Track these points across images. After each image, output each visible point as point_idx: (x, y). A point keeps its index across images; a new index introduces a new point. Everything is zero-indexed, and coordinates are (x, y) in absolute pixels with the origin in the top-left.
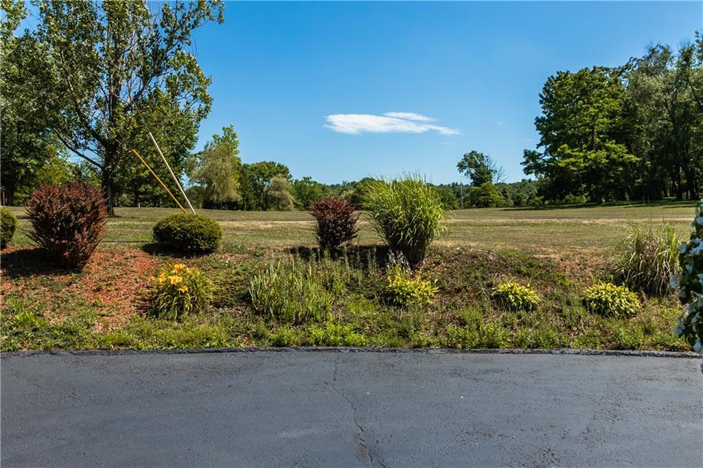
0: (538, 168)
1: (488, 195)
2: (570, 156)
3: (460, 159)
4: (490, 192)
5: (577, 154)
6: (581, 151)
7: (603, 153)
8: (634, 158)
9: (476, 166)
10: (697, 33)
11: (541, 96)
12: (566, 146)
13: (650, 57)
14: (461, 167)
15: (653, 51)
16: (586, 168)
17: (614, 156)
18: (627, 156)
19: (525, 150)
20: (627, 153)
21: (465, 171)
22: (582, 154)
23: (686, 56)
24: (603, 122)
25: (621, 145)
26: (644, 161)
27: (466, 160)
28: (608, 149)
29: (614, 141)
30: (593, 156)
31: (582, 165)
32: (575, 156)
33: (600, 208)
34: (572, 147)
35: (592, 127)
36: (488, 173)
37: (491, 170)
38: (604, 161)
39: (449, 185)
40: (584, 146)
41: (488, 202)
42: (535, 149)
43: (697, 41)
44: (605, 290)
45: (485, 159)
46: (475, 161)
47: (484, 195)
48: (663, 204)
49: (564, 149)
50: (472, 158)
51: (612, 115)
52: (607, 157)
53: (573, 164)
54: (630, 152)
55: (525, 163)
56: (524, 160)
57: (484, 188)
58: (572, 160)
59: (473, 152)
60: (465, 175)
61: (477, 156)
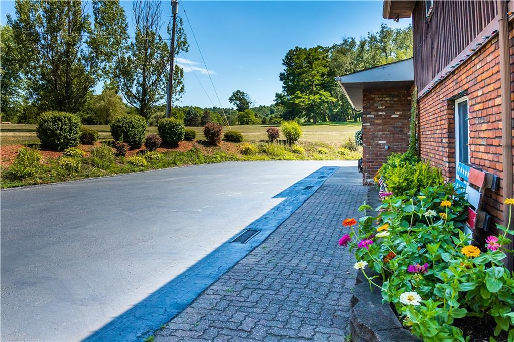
0: (283, 103)
1: (249, 117)
2: (300, 98)
3: (231, 95)
4: (250, 116)
5: (305, 96)
6: (306, 95)
7: (317, 96)
8: (334, 100)
9: (240, 100)
10: (369, 32)
11: (283, 60)
12: (299, 92)
13: (344, 43)
14: (231, 100)
15: (346, 41)
16: (308, 104)
17: (323, 98)
18: (330, 98)
19: (276, 93)
20: (330, 97)
21: (233, 102)
22: (307, 97)
23: (363, 44)
24: (317, 79)
25: (327, 92)
26: (338, 101)
27: (234, 96)
28: (320, 95)
29: (323, 90)
30: (313, 98)
31: (307, 103)
32: (304, 98)
33: (316, 126)
34: (302, 92)
35: (313, 82)
36: (247, 104)
37: (249, 102)
38: (318, 101)
39: (211, 109)
40: (308, 92)
41: (249, 121)
42: (282, 93)
43: (369, 37)
44: (343, 150)
45: (245, 95)
46: (240, 97)
47: (246, 117)
48: (347, 124)
49: (298, 94)
50: (237, 94)
51: (323, 75)
52: (320, 99)
53: (303, 102)
54: (332, 96)
55: (276, 100)
56: (275, 99)
57: (246, 113)
58: (302, 99)
59: (238, 91)
60: (234, 105)
61: (241, 93)
